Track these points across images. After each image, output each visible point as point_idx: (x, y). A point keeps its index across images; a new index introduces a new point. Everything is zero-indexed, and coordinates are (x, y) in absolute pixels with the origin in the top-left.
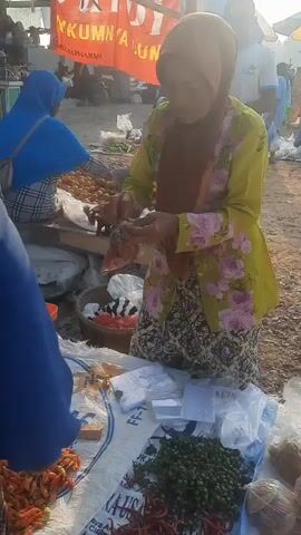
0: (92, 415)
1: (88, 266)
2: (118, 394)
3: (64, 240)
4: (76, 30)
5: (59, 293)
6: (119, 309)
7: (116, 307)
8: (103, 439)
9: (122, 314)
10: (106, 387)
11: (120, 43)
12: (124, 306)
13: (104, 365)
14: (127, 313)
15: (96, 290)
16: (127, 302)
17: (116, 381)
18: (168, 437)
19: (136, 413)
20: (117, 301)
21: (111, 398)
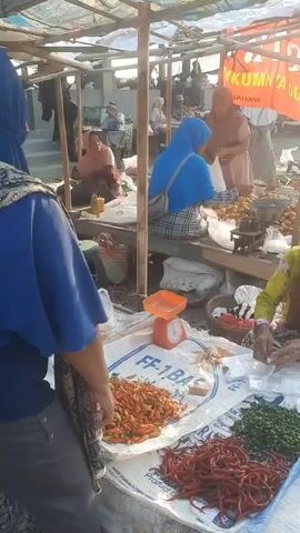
0: (203, 380)
1: (225, 280)
2: (225, 369)
3: (206, 256)
4: (240, 78)
5: (198, 300)
6: (241, 313)
7: (238, 311)
8: (208, 396)
9: (244, 317)
10: (217, 363)
11: (278, 87)
12: (246, 311)
13: (219, 349)
14: (248, 316)
15: (225, 297)
16: (249, 308)
17: (225, 361)
18: (257, 402)
19: (236, 384)
20: (240, 306)
21: (219, 371)
